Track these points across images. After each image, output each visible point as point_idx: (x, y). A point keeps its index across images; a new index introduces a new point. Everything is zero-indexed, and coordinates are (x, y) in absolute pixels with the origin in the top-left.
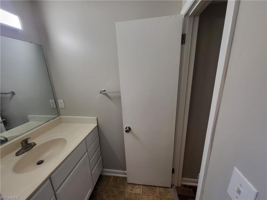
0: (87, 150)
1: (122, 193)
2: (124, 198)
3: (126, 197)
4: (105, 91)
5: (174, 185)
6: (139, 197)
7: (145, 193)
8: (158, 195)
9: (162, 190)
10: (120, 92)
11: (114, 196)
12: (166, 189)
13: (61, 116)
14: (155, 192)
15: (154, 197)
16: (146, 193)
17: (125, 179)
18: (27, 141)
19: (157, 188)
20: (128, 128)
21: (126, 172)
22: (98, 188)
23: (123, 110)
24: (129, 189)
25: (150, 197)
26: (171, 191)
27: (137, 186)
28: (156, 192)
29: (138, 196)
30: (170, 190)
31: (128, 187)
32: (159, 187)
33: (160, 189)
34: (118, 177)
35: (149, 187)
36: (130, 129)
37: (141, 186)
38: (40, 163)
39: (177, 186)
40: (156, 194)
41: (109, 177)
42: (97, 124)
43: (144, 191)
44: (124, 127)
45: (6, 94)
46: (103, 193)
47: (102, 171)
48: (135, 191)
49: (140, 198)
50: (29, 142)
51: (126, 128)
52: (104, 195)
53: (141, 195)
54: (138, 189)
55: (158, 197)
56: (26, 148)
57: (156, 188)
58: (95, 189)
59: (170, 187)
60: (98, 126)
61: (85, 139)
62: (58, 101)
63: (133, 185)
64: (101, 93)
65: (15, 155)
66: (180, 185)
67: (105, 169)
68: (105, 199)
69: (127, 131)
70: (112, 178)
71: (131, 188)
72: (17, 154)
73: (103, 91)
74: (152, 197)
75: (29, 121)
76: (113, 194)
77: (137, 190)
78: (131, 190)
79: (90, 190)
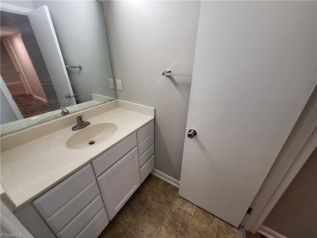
0: (138, 144)
1: (170, 203)
2: (171, 210)
3: (173, 210)
4: (170, 72)
5: (243, 227)
6: (189, 217)
7: (197, 216)
8: (216, 228)
9: (222, 224)
10: (191, 76)
11: (159, 202)
12: (229, 226)
13: (119, 100)
14: (212, 222)
15: (209, 227)
16: (199, 217)
17: (177, 189)
18: (81, 118)
19: (216, 219)
20: (192, 131)
21: (179, 182)
22: (145, 185)
23: (190, 103)
24: (178, 203)
25: (203, 224)
26: (237, 233)
27: (190, 204)
28: (214, 223)
29: (187, 215)
30: (236, 230)
31: (178, 200)
32: (220, 219)
33: (220, 222)
34: (169, 184)
35: (205, 212)
36: (195, 133)
37: (194, 207)
38: (92, 143)
39: (248, 231)
40: (212, 225)
41: (159, 179)
42: (154, 117)
43: (196, 214)
44: (188, 129)
45: (75, 67)
46: (150, 194)
47: (153, 171)
48: (185, 208)
49: (190, 219)
50: (84, 119)
51: (190, 131)
52: (150, 196)
53: (191, 217)
54: (190, 209)
55: (214, 230)
56: (80, 125)
57: (214, 218)
58: (142, 186)
59: (238, 227)
60: (155, 120)
61: (136, 131)
62: (116, 81)
63: (185, 201)
64: (163, 74)
65: (72, 129)
66: (254, 232)
67: (156, 170)
68: (150, 200)
69: (190, 136)
70: (162, 183)
71: (181, 202)
72: (73, 129)
73: (167, 72)
74: (206, 226)
75: (92, 100)
76: (159, 199)
77: (188, 208)
78: (180, 205)
79: (136, 186)
